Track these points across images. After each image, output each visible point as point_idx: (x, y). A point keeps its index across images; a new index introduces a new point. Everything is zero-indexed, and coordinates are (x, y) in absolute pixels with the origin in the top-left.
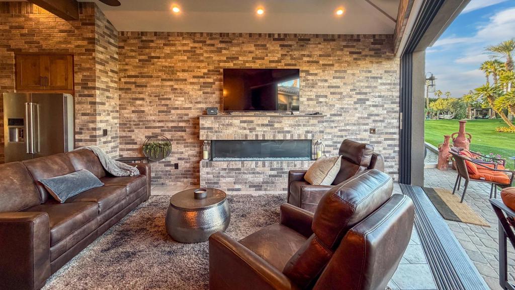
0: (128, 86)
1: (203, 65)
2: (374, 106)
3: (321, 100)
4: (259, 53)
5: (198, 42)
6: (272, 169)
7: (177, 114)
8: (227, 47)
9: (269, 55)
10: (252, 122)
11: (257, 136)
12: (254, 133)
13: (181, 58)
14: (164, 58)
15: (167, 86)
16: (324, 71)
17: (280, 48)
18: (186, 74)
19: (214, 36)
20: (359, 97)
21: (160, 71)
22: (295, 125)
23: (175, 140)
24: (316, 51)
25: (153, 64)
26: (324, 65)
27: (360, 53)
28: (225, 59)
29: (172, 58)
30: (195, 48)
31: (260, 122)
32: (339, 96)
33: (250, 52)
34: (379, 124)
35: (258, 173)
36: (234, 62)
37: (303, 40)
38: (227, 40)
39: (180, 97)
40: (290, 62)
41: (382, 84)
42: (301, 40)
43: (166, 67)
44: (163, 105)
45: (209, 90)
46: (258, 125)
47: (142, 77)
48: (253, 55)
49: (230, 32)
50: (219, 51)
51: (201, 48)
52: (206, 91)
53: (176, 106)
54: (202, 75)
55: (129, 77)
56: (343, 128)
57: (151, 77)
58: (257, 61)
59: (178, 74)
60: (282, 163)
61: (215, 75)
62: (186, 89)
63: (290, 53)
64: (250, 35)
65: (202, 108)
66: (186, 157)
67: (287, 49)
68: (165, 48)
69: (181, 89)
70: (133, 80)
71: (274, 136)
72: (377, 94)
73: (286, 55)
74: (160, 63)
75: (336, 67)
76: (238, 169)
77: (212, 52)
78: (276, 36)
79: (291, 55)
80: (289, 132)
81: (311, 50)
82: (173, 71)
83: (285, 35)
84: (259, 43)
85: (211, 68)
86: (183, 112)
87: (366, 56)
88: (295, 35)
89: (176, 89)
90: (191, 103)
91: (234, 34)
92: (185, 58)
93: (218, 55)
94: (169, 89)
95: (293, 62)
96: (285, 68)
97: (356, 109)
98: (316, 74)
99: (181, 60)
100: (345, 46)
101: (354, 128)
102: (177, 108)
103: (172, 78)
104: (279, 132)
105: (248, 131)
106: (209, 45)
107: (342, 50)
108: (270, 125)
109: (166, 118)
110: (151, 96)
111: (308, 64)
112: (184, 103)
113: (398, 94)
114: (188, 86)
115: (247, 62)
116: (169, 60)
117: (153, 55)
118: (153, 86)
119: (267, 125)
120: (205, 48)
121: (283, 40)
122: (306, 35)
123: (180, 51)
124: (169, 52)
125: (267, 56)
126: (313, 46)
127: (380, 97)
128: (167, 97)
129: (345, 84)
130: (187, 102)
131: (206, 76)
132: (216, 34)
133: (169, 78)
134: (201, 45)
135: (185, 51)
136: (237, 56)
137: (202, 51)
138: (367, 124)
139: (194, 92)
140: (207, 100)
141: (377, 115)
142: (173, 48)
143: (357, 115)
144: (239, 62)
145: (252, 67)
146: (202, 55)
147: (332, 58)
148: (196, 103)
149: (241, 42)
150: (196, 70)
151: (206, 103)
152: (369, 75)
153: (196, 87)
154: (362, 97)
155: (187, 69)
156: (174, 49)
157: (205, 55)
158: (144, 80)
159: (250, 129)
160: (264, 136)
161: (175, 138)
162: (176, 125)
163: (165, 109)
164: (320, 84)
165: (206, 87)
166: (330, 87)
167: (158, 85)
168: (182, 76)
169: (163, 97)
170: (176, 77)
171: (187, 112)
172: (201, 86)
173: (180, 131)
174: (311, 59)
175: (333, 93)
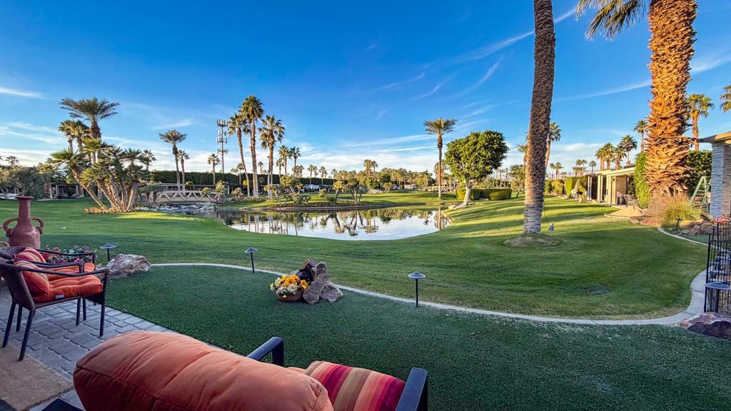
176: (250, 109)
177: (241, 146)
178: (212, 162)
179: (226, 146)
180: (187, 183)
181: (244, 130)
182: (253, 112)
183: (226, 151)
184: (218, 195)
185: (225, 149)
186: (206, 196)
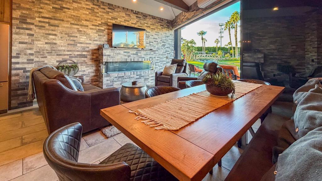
0: (43, 24)
1: (98, 19)
2: (167, 48)
3: (151, 44)
4: (127, 18)
5: (96, 5)
6: (137, 75)
7: (81, 47)
8: (112, 12)
9: (131, 20)
10: (129, 52)
11: (131, 59)
13: (85, 12)
14: (73, 10)
15: (74, 28)
16: (152, 31)
17: (136, 18)
18: (88, 22)
19: (105, 4)
20: (163, 43)
21: (69, 17)
22: (146, 55)
23: (80, 63)
24: (149, 21)
25: (65, 12)
26: (152, 29)
27: (163, 26)
28: (111, 18)
29: (78, 11)
30: (94, 8)
31: (132, 53)
32: (157, 43)
33: (123, 17)
34: (169, 55)
35: (132, 78)
36: (115, 20)
37: (145, 16)
38: (112, 8)
39: (83, 36)
40: (140, 25)
41: (170, 39)
42: (144, 16)
43: (74, 16)
44: (71, 40)
45: (101, 34)
46: (132, 54)
47: (55, 19)
48: (125, 19)
49: (114, 4)
50: (108, 13)
51: (97, 9)
53: (81, 42)
54: (98, 25)
55: (43, 17)
56: (158, 56)
57: (63, 20)
58: (126, 22)
59: (83, 22)
60: (141, 72)
61: (105, 26)
62: (87, 31)
63: (140, 21)
64: (123, 8)
65: (97, 44)
66: (87, 73)
67: (138, 19)
68: (74, 3)
69: (84, 31)
70: (47, 20)
71: (138, 60)
72: (168, 43)
73: (138, 21)
74: (69, 13)
75: (156, 30)
76: (123, 77)
77: (104, 12)
78: (134, 12)
80: (144, 57)
81: (147, 21)
82: (79, 19)
83: (138, 12)
84: (127, 13)
85: (103, 21)
86: (85, 45)
87: (165, 27)
88: (142, 13)
89: (81, 31)
90: (91, 40)
91: (115, 6)
92: (88, 13)
93: (107, 15)
94: (76, 31)
95: (141, 25)
96: (138, 27)
97: (162, 48)
98: (149, 32)
99: (85, 14)
101: (162, 56)
102: (81, 43)
103: (78, 23)
104: (140, 58)
105: (127, 57)
106: (102, 8)
107: (158, 23)
108: (137, 54)
109: (74, 49)
110: (62, 34)
111: (146, 27)
112: (86, 40)
113: (173, 43)
114: (89, 30)
115: (122, 21)
116: (77, 12)
117: (64, 6)
118: (64, 27)
119: (135, 54)
120: (100, 10)
121: (137, 14)
122: (146, 14)
123: (84, 8)
124: (77, 7)
125: (130, 20)
126: (148, 19)
127: (169, 44)
128: (75, 35)
129: (159, 38)
130: (88, 39)
131: (100, 26)
133: (76, 23)
134: (97, 7)
135: (87, 9)
136: (117, 18)
137: (98, 11)
138: (165, 55)
139: (93, 34)
141: (168, 51)
143: (162, 51)
144: (118, 21)
146: (98, 13)
147: (154, 26)
148: (94, 41)
149: (119, 10)
150: (94, 21)
151: (100, 41)
152: (166, 35)
153: (94, 31)
154: (164, 44)
155: (89, 19)
156: (80, 6)
157: (100, 13)
158: (56, 22)
159: (128, 56)
160: (134, 59)
161: (80, 62)
162: (81, 54)
163: (73, 43)
164: (151, 37)
165: (100, 32)
166: (154, 38)
167: (68, 27)
168: (85, 24)
169: (72, 35)
170: (81, 24)
171: (88, 45)
172: (97, 31)
173: (83, 57)
174: (147, 25)
175: (155, 41)
176: (235, 17)
177: (230, 35)
178: (216, 42)
179: (222, 35)
180: (206, 51)
181: (232, 27)
182: (236, 19)
183: (223, 37)
184: (219, 56)
185: (222, 36)
186: (214, 57)
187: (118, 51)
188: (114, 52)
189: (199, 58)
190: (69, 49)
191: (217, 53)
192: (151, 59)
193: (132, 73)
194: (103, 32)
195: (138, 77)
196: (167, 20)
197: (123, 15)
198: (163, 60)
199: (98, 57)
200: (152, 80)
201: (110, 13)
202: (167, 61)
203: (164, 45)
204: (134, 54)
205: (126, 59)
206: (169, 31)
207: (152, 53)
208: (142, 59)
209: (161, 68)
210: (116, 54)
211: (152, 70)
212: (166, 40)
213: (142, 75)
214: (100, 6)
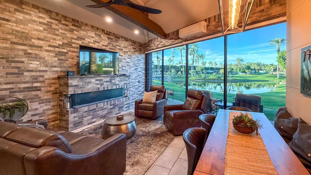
1: (58, 38)
2: (139, 71)
3: (124, 68)
4: (97, 38)
5: (54, 19)
6: (111, 105)
7: (31, 76)
8: (77, 30)
10: (102, 80)
11: (104, 88)
12: (103, 86)
13: (36, 27)
14: (16, 22)
15: (19, 50)
16: (124, 54)
17: (107, 39)
18: (41, 42)
19: (67, 19)
20: (135, 67)
22: (120, 81)
23: (28, 99)
24: (123, 44)
26: (125, 52)
27: (135, 49)
28: (76, 37)
30: (52, 23)
32: (129, 67)
33: (92, 37)
34: (141, 79)
35: (105, 109)
36: (83, 41)
37: (118, 38)
38: (78, 25)
39: (34, 61)
40: (111, 47)
41: (141, 63)
42: (116, 37)
43: (18, 31)
44: (13, 68)
45: (63, 58)
46: (105, 82)
48: (94, 39)
49: (80, 20)
50: (72, 31)
51: (56, 25)
52: (61, 58)
53: (30, 69)
54: (57, 45)
58: (96, 43)
59: (33, 40)
60: (115, 101)
61: (68, 47)
62: (41, 54)
63: (112, 43)
64: (92, 27)
65: (56, 71)
66: (42, 112)
67: (110, 40)
69: (36, 54)
71: (112, 87)
72: (140, 67)
73: (110, 43)
74: (9, 27)
75: (129, 53)
76: (95, 109)
77: (66, 30)
78: (106, 32)
79: (112, 44)
80: (118, 84)
81: (120, 43)
82: (26, 37)
83: (110, 32)
84: (97, 33)
85: (65, 41)
86: (38, 74)
87: (137, 50)
88: (114, 34)
89: (30, 54)
90: (47, 66)
91: (82, 22)
92: (42, 29)
93: (71, 34)
94: (21, 53)
95: (113, 48)
96: (110, 50)
97: (134, 73)
98: (122, 56)
99: (37, 29)
100: (132, 45)
101: (134, 81)
102: (32, 71)
103: (25, 43)
104: (114, 85)
105: (100, 85)
106: (64, 24)
107: (130, 46)
108: (110, 81)
109: (17, 80)
111: (119, 50)
112: (39, 66)
113: (144, 67)
114: (44, 53)
115: (90, 43)
116: (22, 26)
119: (109, 82)
120: (60, 26)
121: (108, 35)
122: (118, 35)
123: (35, 21)
124: (22, 19)
125: (101, 42)
126: (121, 41)
127: (141, 68)
128: (19, 60)
129: (131, 61)
130: (43, 65)
131: (61, 47)
132: (69, 18)
133: (22, 42)
134: (57, 22)
135: (40, 23)
136: (84, 37)
137: (57, 27)
138: (137, 79)
139: (50, 58)
140: (62, 65)
141: (140, 75)
142: (27, 17)
143: (135, 75)
144: (86, 42)
145: (93, 46)
146: (58, 30)
147: (127, 49)
148: (52, 67)
150: (52, 41)
151: (61, 67)
152: (138, 58)
153: (51, 54)
155: (43, 38)
157: (60, 31)
159: (101, 84)
160: (107, 87)
161: (28, 97)
162: (30, 86)
163: (16, 71)
164: (123, 60)
165: (61, 55)
166: (127, 62)
167: (6, 47)
168: (37, 43)
169: (14, 60)
170: (31, 43)
171: (42, 74)
172: (56, 54)
173: (34, 91)
174: (120, 48)
175: (127, 65)
178: (169, 61)
180: (161, 70)
181: (183, 49)
184: (173, 74)
185: (174, 56)
186: (168, 75)
187: (88, 80)
188: (84, 81)
189: (154, 76)
190: (8, 80)
191: (171, 71)
192: (125, 85)
193: (106, 103)
194: (65, 56)
195: (112, 107)
196: (139, 43)
197: (92, 35)
198: (135, 84)
199: (58, 88)
200: (126, 107)
201: (74, 31)
202: (139, 85)
203: (136, 69)
204: (107, 82)
205: (99, 88)
206: (141, 54)
207: (127, 79)
208: (116, 87)
209: (133, 93)
210: (85, 83)
211: (127, 96)
212: (138, 64)
213: (117, 104)
214: (61, 21)
